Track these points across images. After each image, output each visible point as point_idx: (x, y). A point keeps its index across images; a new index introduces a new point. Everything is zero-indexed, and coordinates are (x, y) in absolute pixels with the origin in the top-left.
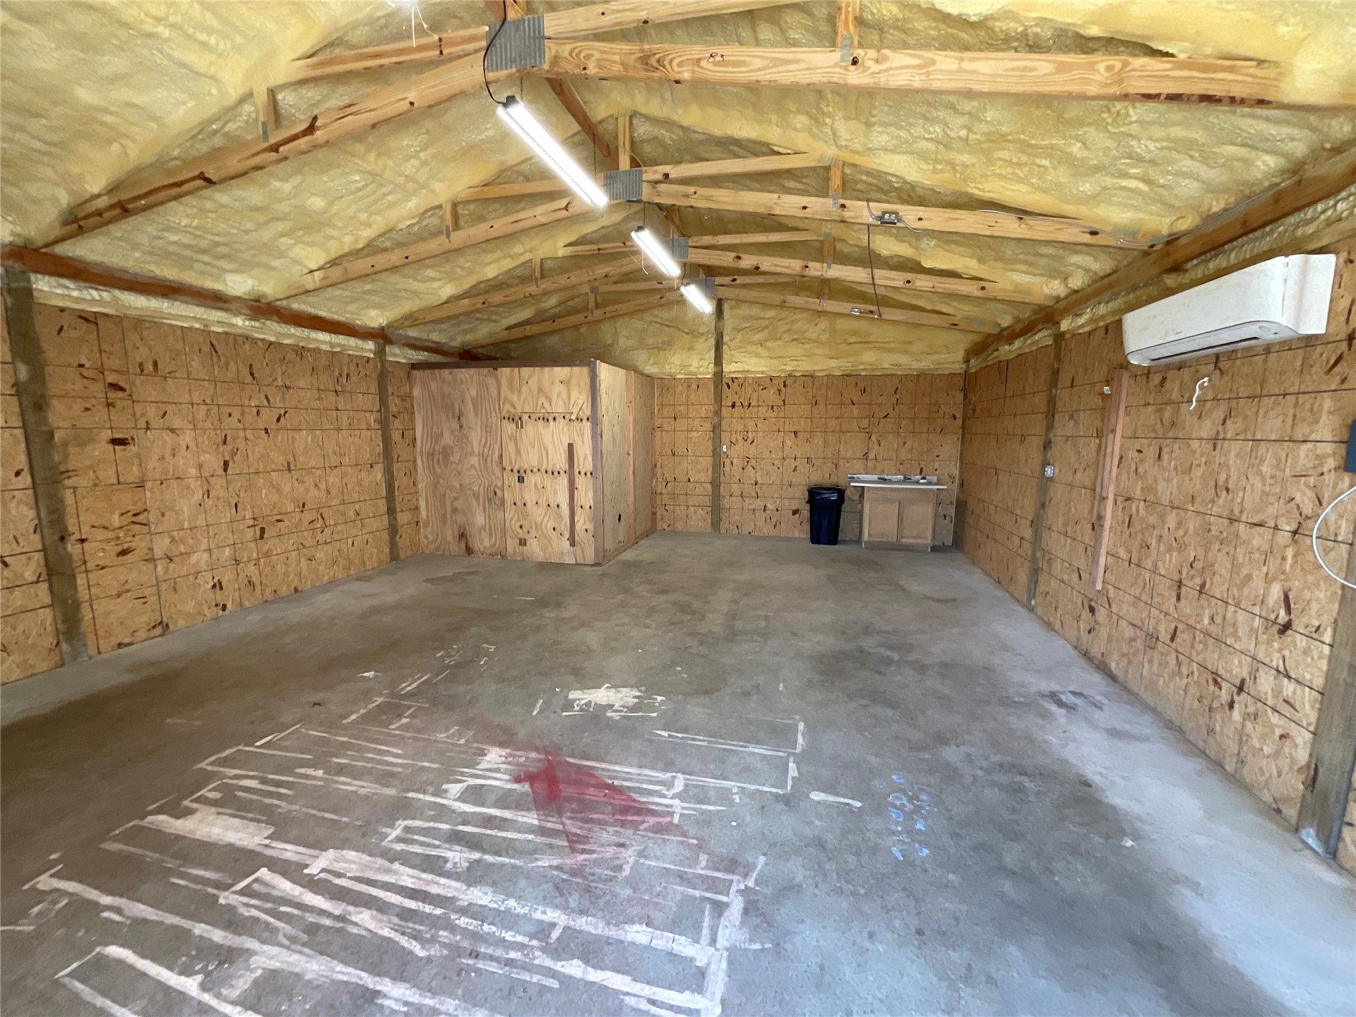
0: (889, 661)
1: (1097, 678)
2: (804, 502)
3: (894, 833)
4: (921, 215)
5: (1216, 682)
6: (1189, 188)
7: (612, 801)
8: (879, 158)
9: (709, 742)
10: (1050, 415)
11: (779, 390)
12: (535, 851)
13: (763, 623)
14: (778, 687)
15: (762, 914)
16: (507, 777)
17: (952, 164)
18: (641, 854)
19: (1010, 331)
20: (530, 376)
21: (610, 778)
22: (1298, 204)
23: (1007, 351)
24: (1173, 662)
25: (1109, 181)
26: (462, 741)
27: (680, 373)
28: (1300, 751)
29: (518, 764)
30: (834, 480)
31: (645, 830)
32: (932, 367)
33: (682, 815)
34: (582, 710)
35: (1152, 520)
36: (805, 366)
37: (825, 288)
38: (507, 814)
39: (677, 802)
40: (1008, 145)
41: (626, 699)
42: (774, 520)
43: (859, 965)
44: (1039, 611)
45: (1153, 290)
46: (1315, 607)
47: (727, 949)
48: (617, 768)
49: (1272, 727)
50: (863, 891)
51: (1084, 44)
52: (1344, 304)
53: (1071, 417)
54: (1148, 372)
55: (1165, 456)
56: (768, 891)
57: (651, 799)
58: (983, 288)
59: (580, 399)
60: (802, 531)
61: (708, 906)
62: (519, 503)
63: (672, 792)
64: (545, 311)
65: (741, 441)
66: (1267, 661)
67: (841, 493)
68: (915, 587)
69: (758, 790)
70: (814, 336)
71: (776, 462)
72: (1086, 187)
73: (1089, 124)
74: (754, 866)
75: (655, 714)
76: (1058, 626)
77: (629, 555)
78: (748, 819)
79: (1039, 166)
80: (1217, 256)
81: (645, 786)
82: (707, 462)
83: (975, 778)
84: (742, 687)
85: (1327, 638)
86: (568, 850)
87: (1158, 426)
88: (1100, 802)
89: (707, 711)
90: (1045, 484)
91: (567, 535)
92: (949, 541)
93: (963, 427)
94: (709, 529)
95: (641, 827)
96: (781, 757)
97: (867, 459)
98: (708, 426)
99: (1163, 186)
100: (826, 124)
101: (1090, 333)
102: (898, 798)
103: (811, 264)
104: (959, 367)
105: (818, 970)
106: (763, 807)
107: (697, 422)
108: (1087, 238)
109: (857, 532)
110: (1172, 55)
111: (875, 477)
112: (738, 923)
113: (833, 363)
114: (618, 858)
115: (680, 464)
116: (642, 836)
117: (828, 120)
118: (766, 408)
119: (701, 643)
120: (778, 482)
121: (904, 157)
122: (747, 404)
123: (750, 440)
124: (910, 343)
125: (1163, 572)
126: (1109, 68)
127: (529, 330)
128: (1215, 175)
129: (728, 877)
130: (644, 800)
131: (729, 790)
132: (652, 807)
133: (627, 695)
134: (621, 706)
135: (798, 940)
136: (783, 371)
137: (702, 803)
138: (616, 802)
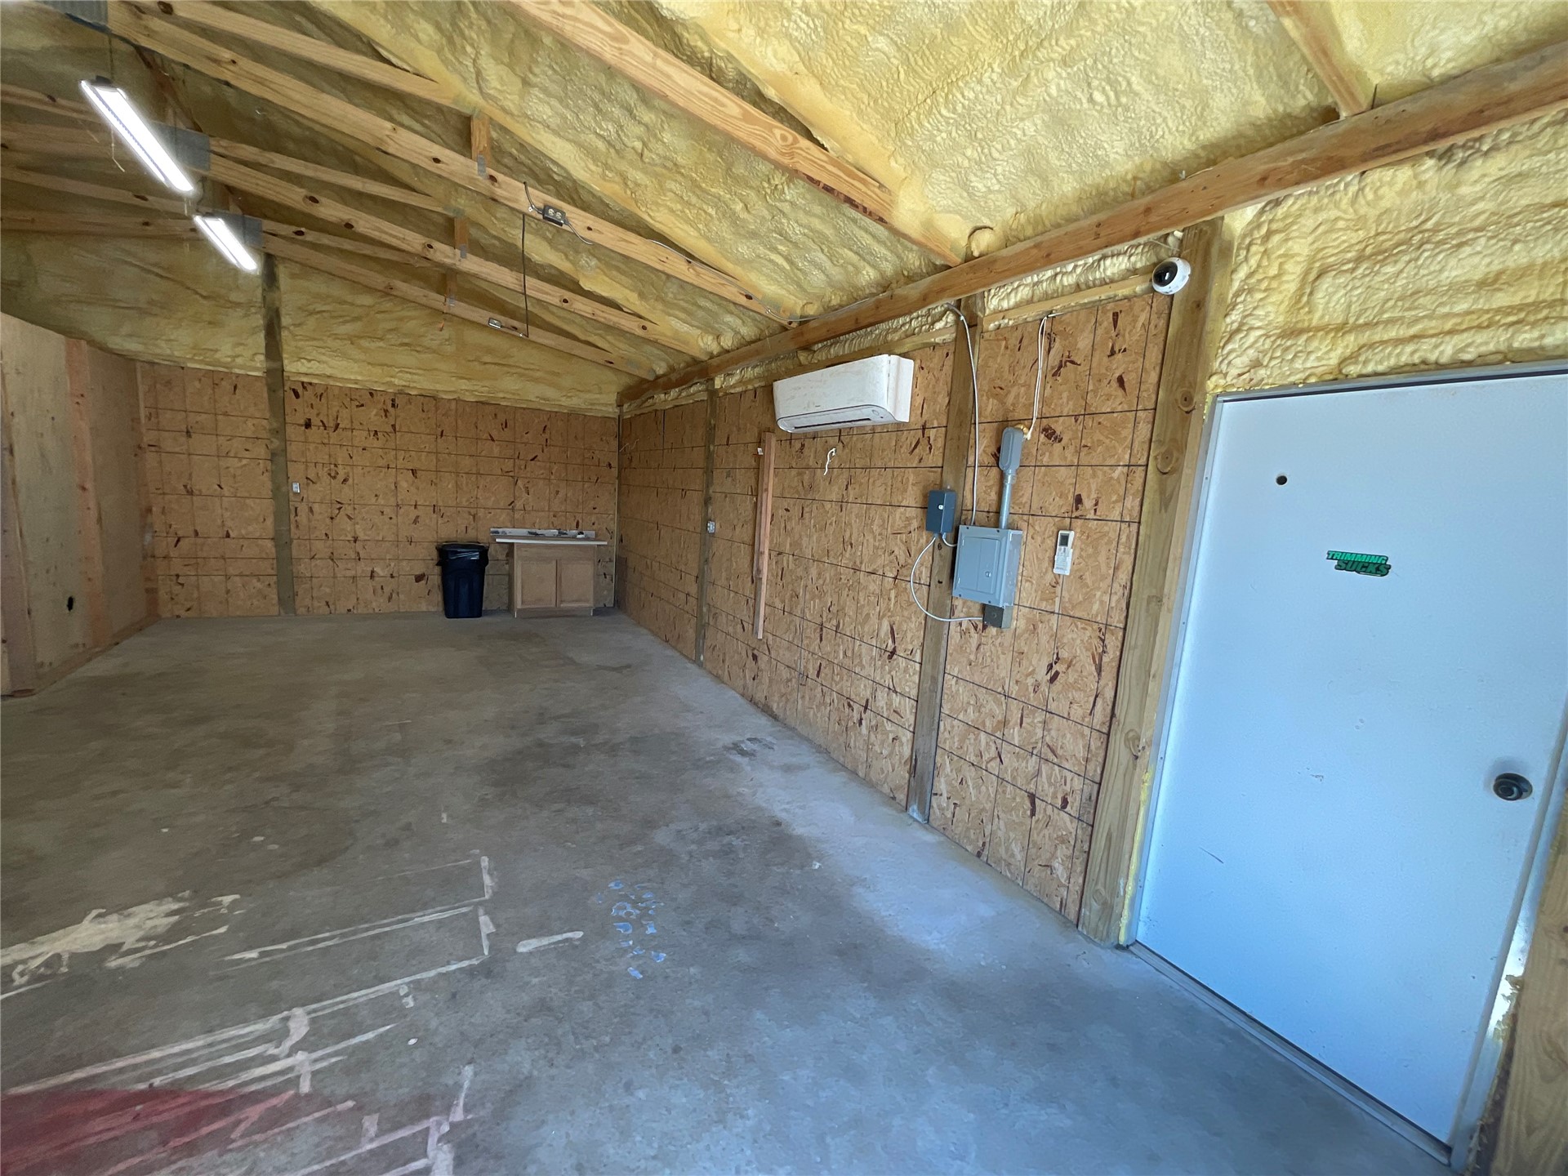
0: (575, 750)
1: (763, 721)
2: (432, 564)
3: (625, 951)
4: (590, 223)
5: (849, 705)
6: (817, 279)
7: (155, 1119)
8: (538, 133)
9: (343, 935)
10: (709, 471)
11: (386, 411)
13: (398, 737)
14: (440, 819)
15: (486, 1150)
17: (625, 179)
19: (665, 379)
21: (140, 1080)
22: (891, 314)
23: (663, 400)
24: (819, 695)
25: (762, 250)
27: (192, 360)
28: (905, 748)
30: (472, 535)
31: (242, 1136)
32: (583, 406)
33: (314, 1074)
34: (36, 978)
35: (800, 572)
36: (422, 383)
37: (446, 280)
39: (301, 1056)
40: (679, 178)
41: (150, 924)
42: (387, 590)
43: (622, 1133)
44: (709, 666)
45: (789, 364)
46: (909, 635)
48: (155, 1054)
49: (886, 733)
50: (607, 1039)
51: (758, 99)
52: (919, 400)
53: (728, 475)
54: (791, 438)
55: (806, 515)
56: (485, 1111)
57: (245, 1076)
58: (644, 328)
60: (430, 601)
63: (288, 1044)
65: (326, 479)
66: (882, 682)
67: (484, 551)
68: (585, 658)
69: (442, 975)
70: (434, 345)
71: (387, 510)
72: (744, 249)
73: (751, 188)
74: (458, 1086)
75: (223, 930)
76: (726, 678)
78: (434, 1024)
79: (705, 212)
80: (835, 343)
81: (228, 1060)
82: (262, 507)
83: (690, 854)
84: (383, 835)
85: (918, 658)
87: (800, 488)
88: (790, 837)
89: (329, 889)
90: (706, 539)
92: (610, 603)
93: (619, 477)
94: (275, 610)
95: (236, 1135)
96: (464, 914)
97: (513, 509)
98: (260, 452)
99: (800, 270)
100: (465, 52)
101: (741, 394)
102: (619, 908)
103: (436, 245)
104: (612, 411)
106: (454, 995)
107: (237, 443)
108: (743, 300)
109: (506, 599)
110: (826, 149)
111: (524, 532)
113: (464, 385)
115: (206, 508)
116: (240, 1149)
117: (469, 49)
118: (365, 433)
119: (296, 789)
120: (391, 538)
121: (568, 146)
122: (332, 424)
123: (341, 477)
124: (558, 374)
125: (809, 618)
126: (784, 138)
128: (836, 273)
129: (418, 1128)
130: (231, 1083)
131: (394, 994)
132: (253, 1088)
133: (154, 916)
134: (138, 941)
135: (542, 1154)
136: (389, 384)
137: (353, 1036)
138: (166, 1116)
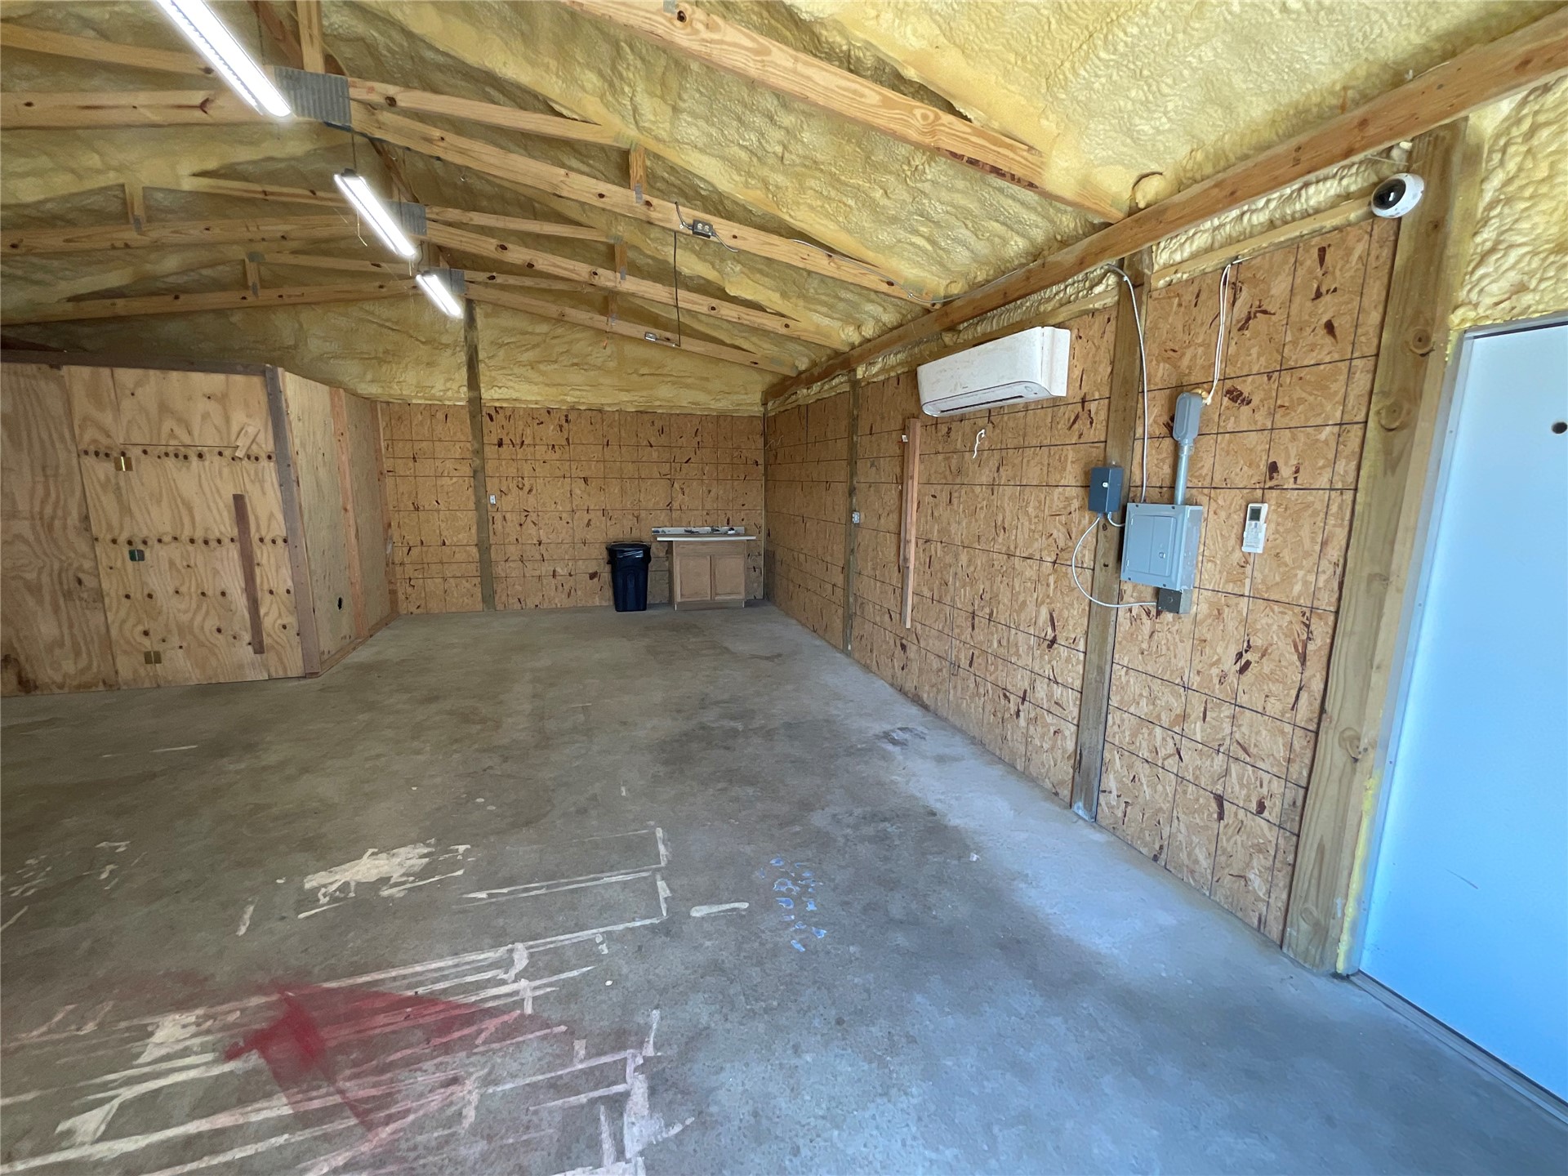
0: (735, 733)
1: (914, 710)
2: (602, 563)
3: (789, 924)
4: (736, 232)
5: (1005, 696)
6: (961, 256)
7: (421, 1021)
8: (687, 154)
9: (548, 887)
10: (852, 462)
11: (561, 427)
12: (298, 1159)
13: (582, 717)
14: (620, 792)
15: (674, 1084)
16: (209, 1057)
17: (765, 183)
18: (488, 1081)
19: (808, 374)
20: (139, 384)
21: (409, 987)
22: (1042, 284)
23: (806, 394)
24: (972, 685)
25: (902, 234)
26: (90, 1027)
27: (416, 397)
28: (1068, 742)
29: (226, 1028)
30: (636, 535)
31: (484, 1043)
32: (731, 407)
33: (535, 999)
34: (333, 899)
35: (949, 559)
36: (590, 398)
37: (608, 302)
38: (223, 1120)
39: (524, 983)
40: (818, 174)
41: (409, 863)
42: (567, 587)
43: (792, 1090)
44: (857, 655)
45: (933, 346)
46: (1071, 622)
47: (641, 1153)
48: (418, 968)
49: (1046, 725)
50: (775, 1004)
51: (898, 82)
52: (1077, 373)
53: (872, 465)
54: (936, 422)
55: (955, 501)
56: (672, 1051)
57: (483, 995)
58: (787, 326)
59: (252, 428)
60: (601, 597)
61: (602, 1108)
62: (137, 595)
63: (513, 973)
64: (156, 278)
65: (515, 490)
66: (1041, 672)
67: (647, 550)
68: (740, 647)
69: (628, 929)
70: (599, 362)
71: (564, 515)
72: (884, 236)
73: (891, 173)
74: (648, 1026)
75: (460, 873)
76: (874, 668)
77: (363, 655)
78: (625, 970)
79: (845, 205)
80: (983, 321)
81: (469, 979)
82: (468, 518)
83: (845, 836)
84: (575, 803)
85: (1081, 647)
86: (360, 1130)
87: (948, 472)
88: (946, 827)
89: (535, 847)
90: (852, 529)
91: (247, 637)
92: (760, 594)
93: (766, 474)
94: (480, 606)
95: (479, 1041)
96: (645, 878)
97: (671, 509)
98: (466, 470)
99: (943, 249)
100: (623, 93)
101: (883, 382)
102: (782, 884)
103: (600, 271)
104: (758, 410)
105: (752, 1121)
106: (640, 948)
107: (449, 464)
108: (884, 288)
109: (667, 594)
110: (969, 120)
111: (681, 530)
112: (646, 1112)
113: (625, 397)
114: (451, 1103)
115: (428, 521)
116: (483, 1054)
117: (627, 89)
118: (544, 448)
119: (506, 759)
120: (569, 540)
121: (713, 161)
122: (519, 441)
123: (526, 489)
124: (707, 379)
125: (959, 606)
126: (925, 117)
127: (121, 306)
128: (982, 248)
129: (617, 1057)
130: (473, 999)
131: (592, 941)
132: (490, 1004)
133: (411, 857)
134: (403, 875)
135: (722, 1095)
136: (564, 402)
137: (561, 972)
138: (428, 1019)
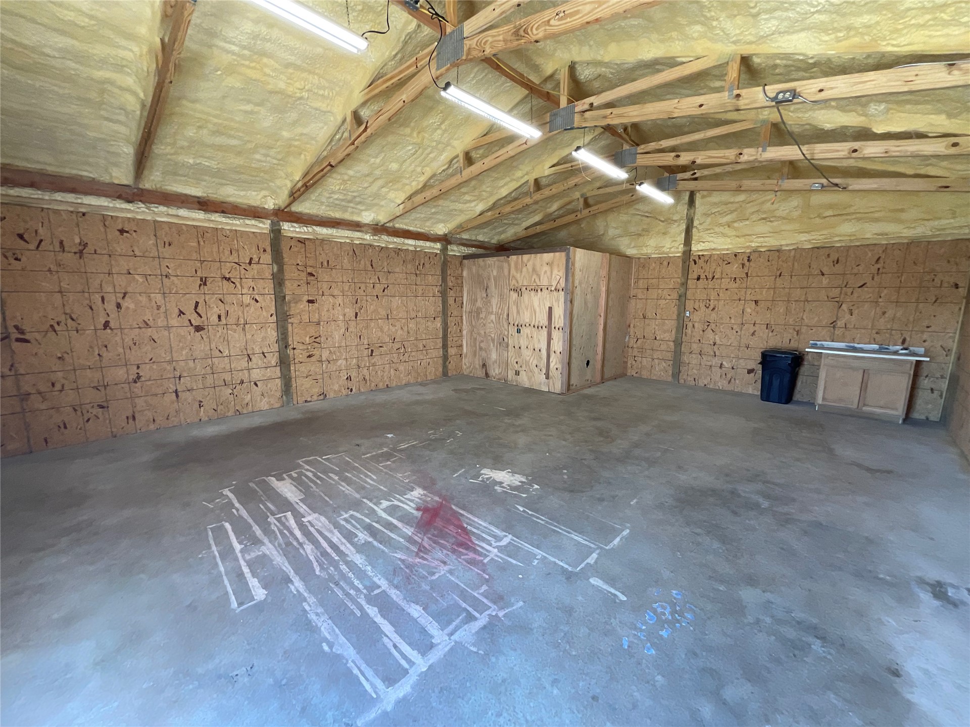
0: (754, 507)
2: (757, 363)
3: (636, 628)
4: (820, 86)
7: (458, 537)
9: (547, 522)
11: (743, 265)
12: (398, 548)
13: (659, 454)
14: (632, 500)
15: (493, 635)
16: (414, 506)
17: (853, 29)
18: (451, 572)
20: (528, 261)
21: (467, 524)
26: (407, 481)
27: (654, 253)
29: (427, 502)
30: (793, 346)
31: (463, 559)
33: (492, 559)
34: (483, 481)
36: (772, 242)
38: (399, 524)
39: (496, 551)
41: (514, 481)
42: (729, 376)
43: (530, 693)
47: (456, 642)
48: (476, 520)
50: (574, 653)
56: (508, 623)
57: (481, 543)
59: (558, 275)
60: (753, 388)
61: (464, 614)
62: (517, 347)
63: (498, 544)
65: (703, 308)
67: (799, 358)
68: (849, 452)
69: (555, 563)
70: (784, 214)
71: (735, 327)
74: (512, 605)
75: (524, 495)
77: (591, 391)
78: (533, 577)
81: (484, 535)
82: (671, 324)
83: (758, 621)
84: (603, 494)
86: (414, 554)
89: (562, 502)
91: (544, 371)
92: (935, 416)
94: (670, 379)
95: (462, 557)
96: (591, 548)
97: (834, 327)
98: (675, 295)
102: (662, 606)
103: (744, 151)
105: (500, 681)
106: (549, 574)
107: (665, 292)
112: (473, 631)
113: (804, 237)
114: (436, 568)
115: (649, 325)
116: (459, 562)
118: (729, 280)
119: (596, 459)
120: (735, 344)
122: (711, 277)
123: (711, 307)
127: (539, 229)
129: (490, 604)
130: (477, 542)
131: (535, 555)
132: (478, 548)
133: (517, 479)
134: (509, 485)
135: (502, 659)
136: (748, 247)
137: (510, 557)
138: (460, 538)
